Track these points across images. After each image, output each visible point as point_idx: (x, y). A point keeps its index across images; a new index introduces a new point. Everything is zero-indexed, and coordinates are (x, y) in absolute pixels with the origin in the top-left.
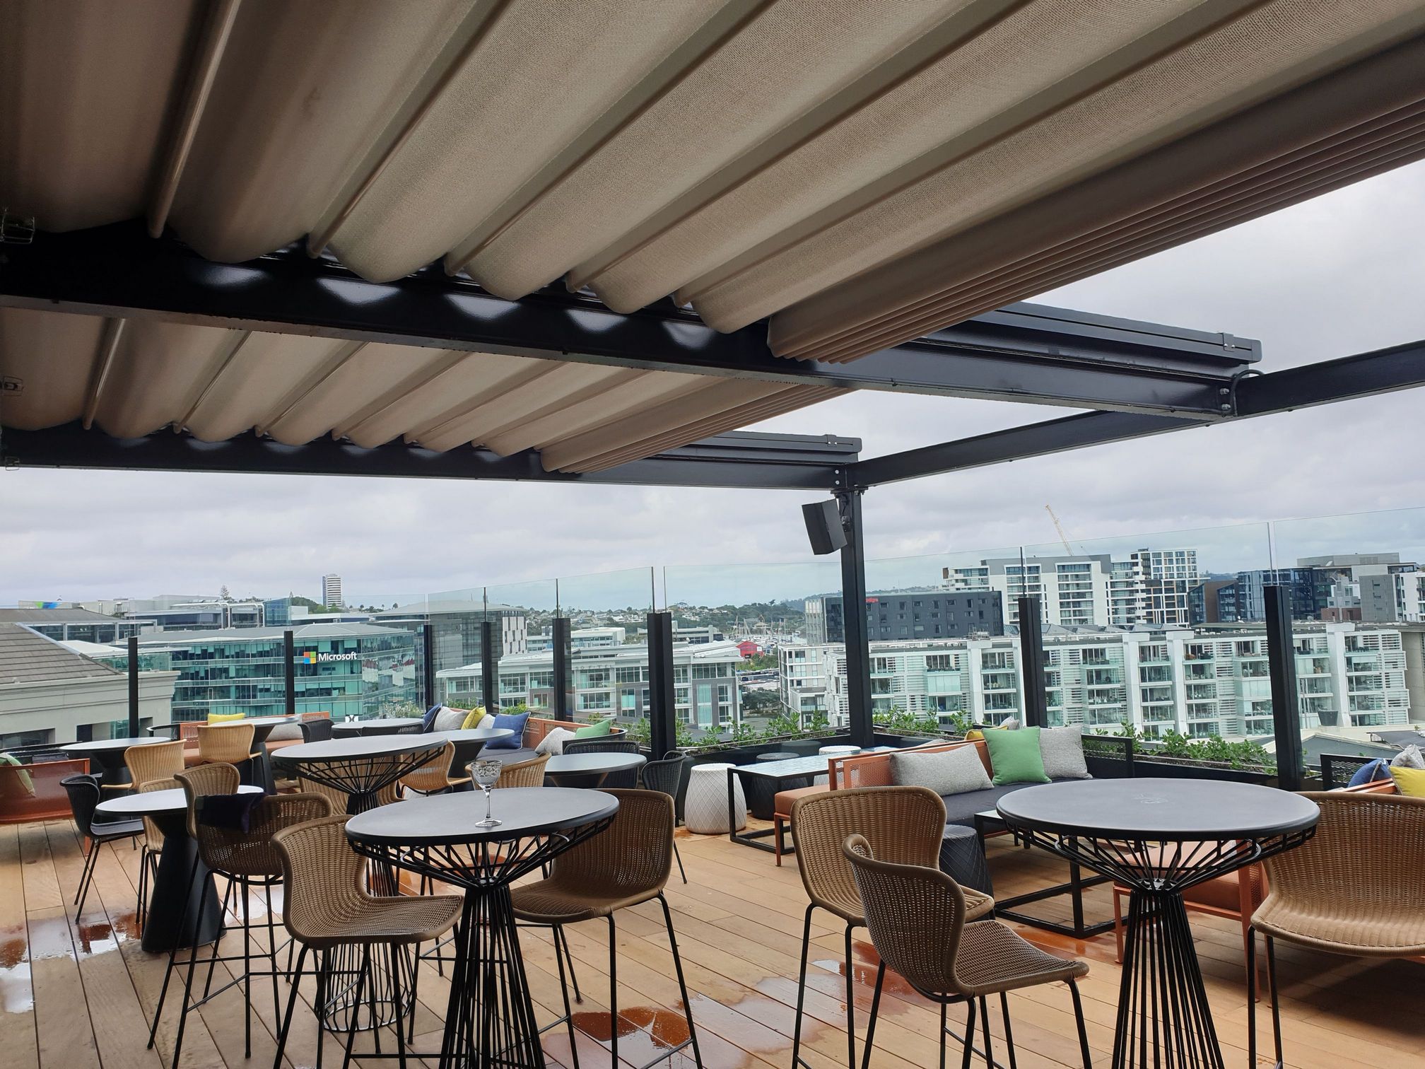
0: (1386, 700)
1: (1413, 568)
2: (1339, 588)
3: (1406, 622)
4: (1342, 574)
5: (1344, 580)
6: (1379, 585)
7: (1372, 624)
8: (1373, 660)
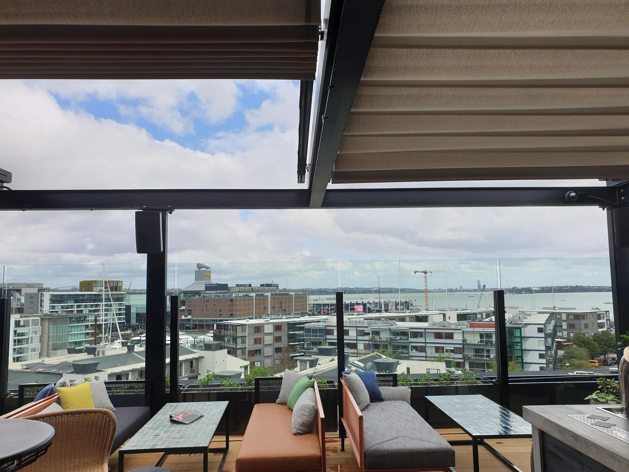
0: (30, 349)
1: (48, 290)
2: (15, 298)
3: (43, 313)
4: (17, 292)
5: (17, 295)
6: (33, 297)
7: (28, 315)
8: (26, 331)
